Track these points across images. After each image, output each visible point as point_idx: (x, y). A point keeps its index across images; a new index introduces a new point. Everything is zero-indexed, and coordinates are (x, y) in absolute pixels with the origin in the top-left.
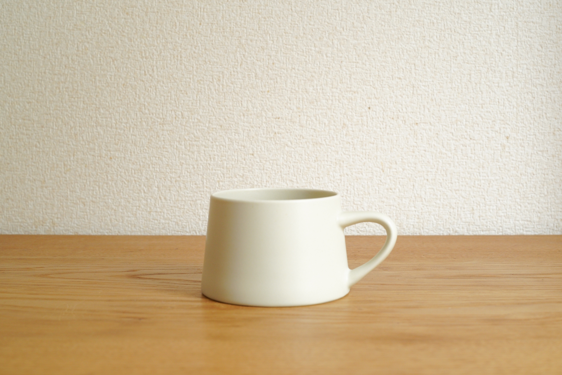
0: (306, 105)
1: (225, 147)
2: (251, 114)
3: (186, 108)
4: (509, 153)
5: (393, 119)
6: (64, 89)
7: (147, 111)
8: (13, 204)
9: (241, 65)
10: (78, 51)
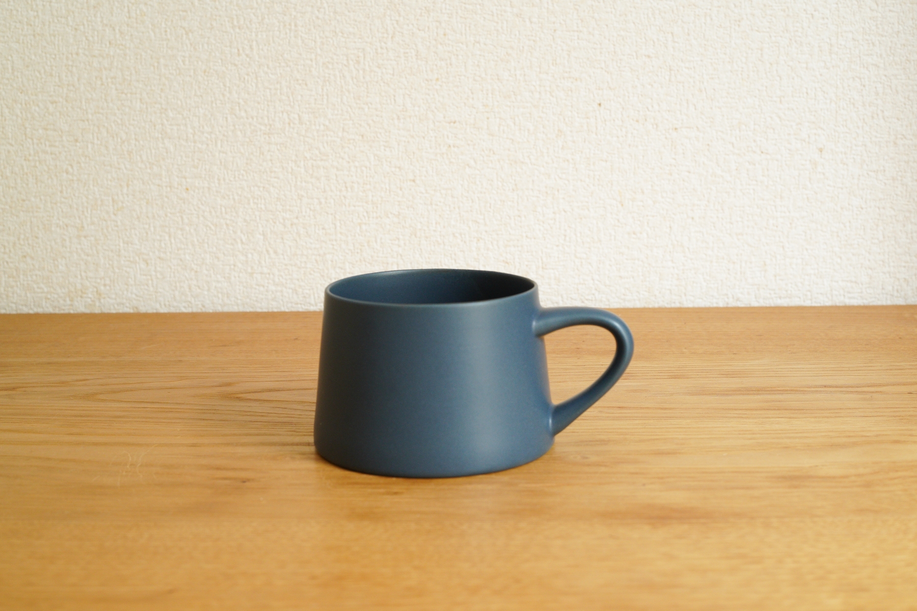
0: (498, 102)
1: (370, 169)
2: (410, 117)
3: (306, 108)
4: (824, 174)
5: (637, 121)
6: (109, 80)
7: (243, 114)
9: (392, 37)
10: (130, 17)
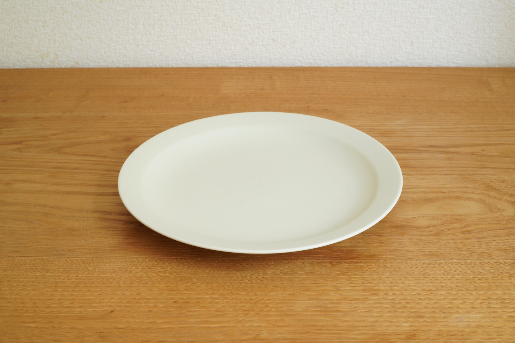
8: (20, 41)
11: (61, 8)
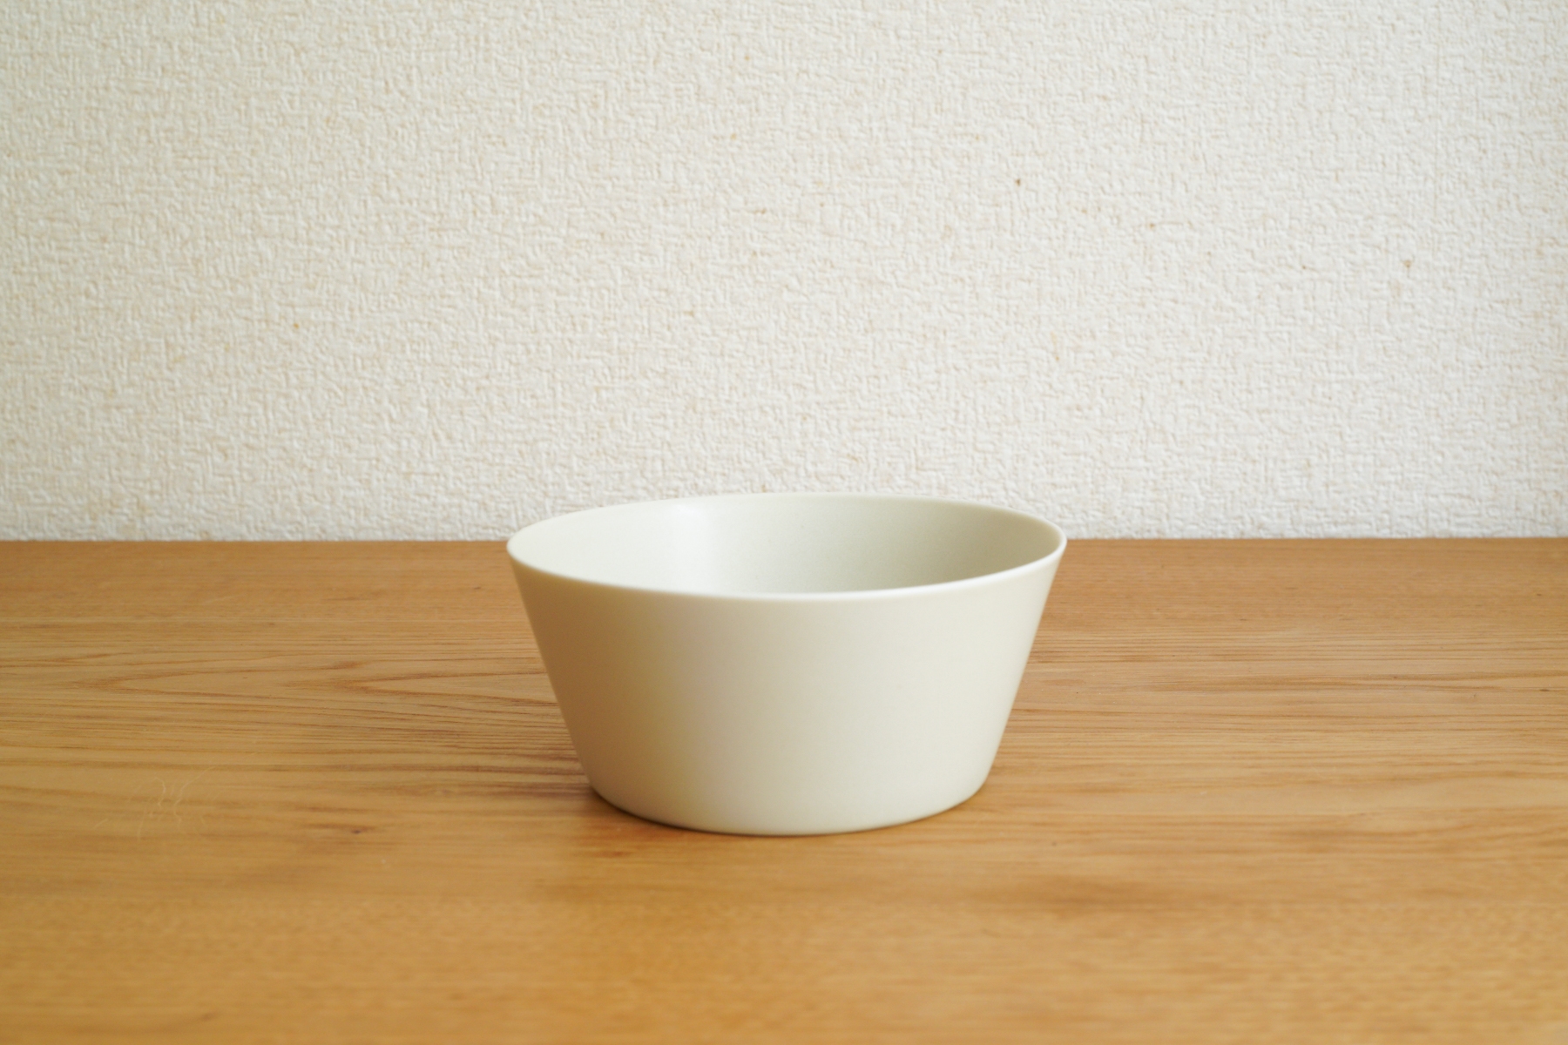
0: (839, 176)
1: (615, 293)
2: (686, 201)
3: (504, 186)
4: (1413, 306)
5: (1084, 211)
8: (27, 455)
9: (655, 62)
10: (198, 25)
11: (167, 344)
